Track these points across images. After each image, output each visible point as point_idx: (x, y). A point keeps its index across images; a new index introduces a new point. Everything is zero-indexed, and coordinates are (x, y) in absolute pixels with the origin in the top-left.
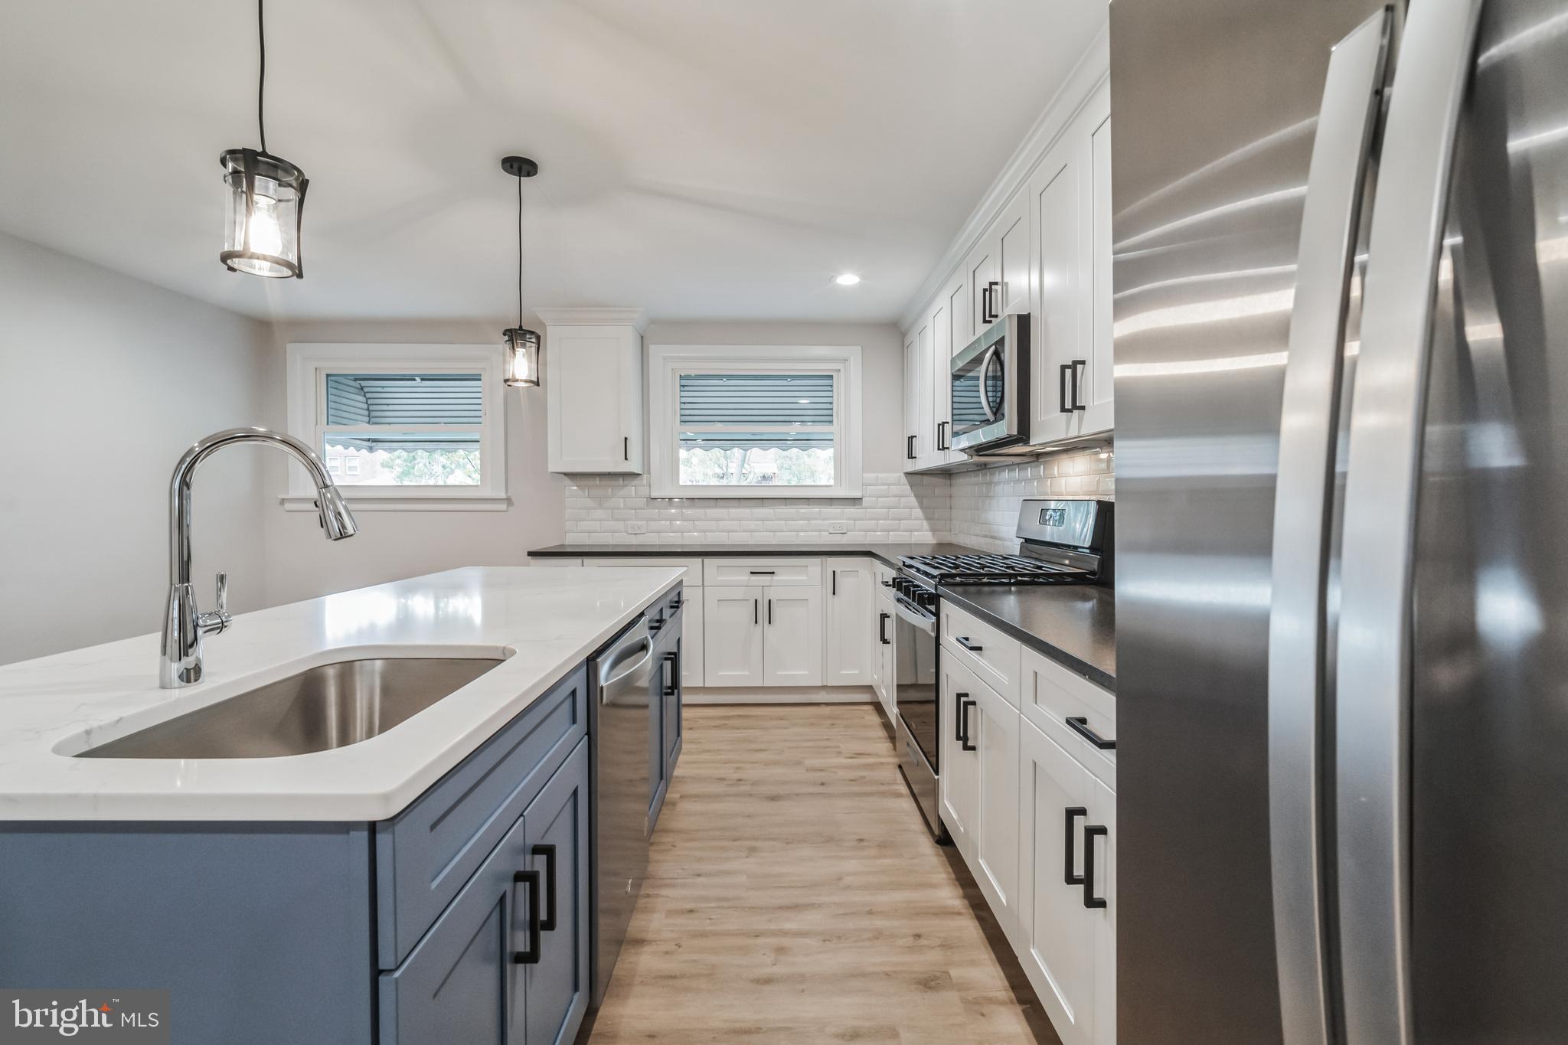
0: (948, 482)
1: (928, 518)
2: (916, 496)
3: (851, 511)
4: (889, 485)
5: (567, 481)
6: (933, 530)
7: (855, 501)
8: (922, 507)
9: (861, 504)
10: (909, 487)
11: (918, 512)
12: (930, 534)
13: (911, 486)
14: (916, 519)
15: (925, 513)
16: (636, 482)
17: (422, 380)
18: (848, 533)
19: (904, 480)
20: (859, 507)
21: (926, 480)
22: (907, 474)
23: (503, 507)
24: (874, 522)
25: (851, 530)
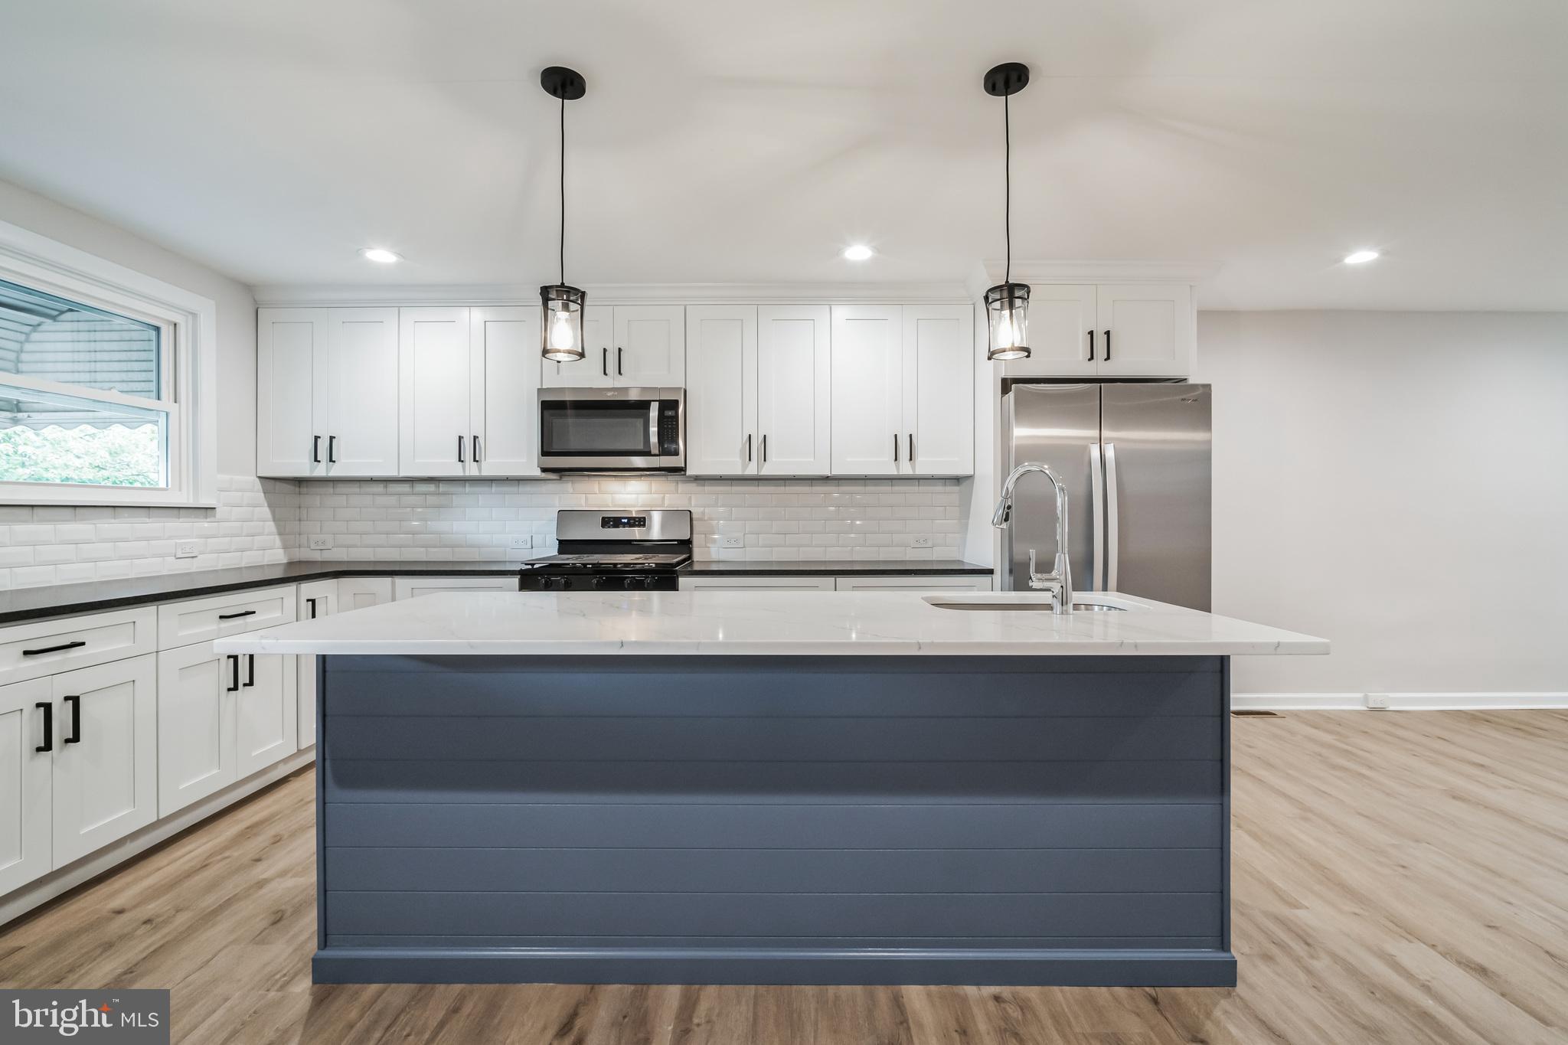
0: (297, 489)
1: (280, 534)
2: (270, 506)
3: (204, 525)
4: (242, 491)
6: (285, 547)
7: (209, 510)
8: (274, 520)
9: (214, 516)
10: (262, 495)
11: (271, 526)
12: (281, 551)
13: (265, 493)
15: (278, 527)
18: (200, 557)
19: (258, 480)
20: (212, 519)
21: (278, 484)
22: (260, 477)
24: (227, 539)
25: (202, 553)
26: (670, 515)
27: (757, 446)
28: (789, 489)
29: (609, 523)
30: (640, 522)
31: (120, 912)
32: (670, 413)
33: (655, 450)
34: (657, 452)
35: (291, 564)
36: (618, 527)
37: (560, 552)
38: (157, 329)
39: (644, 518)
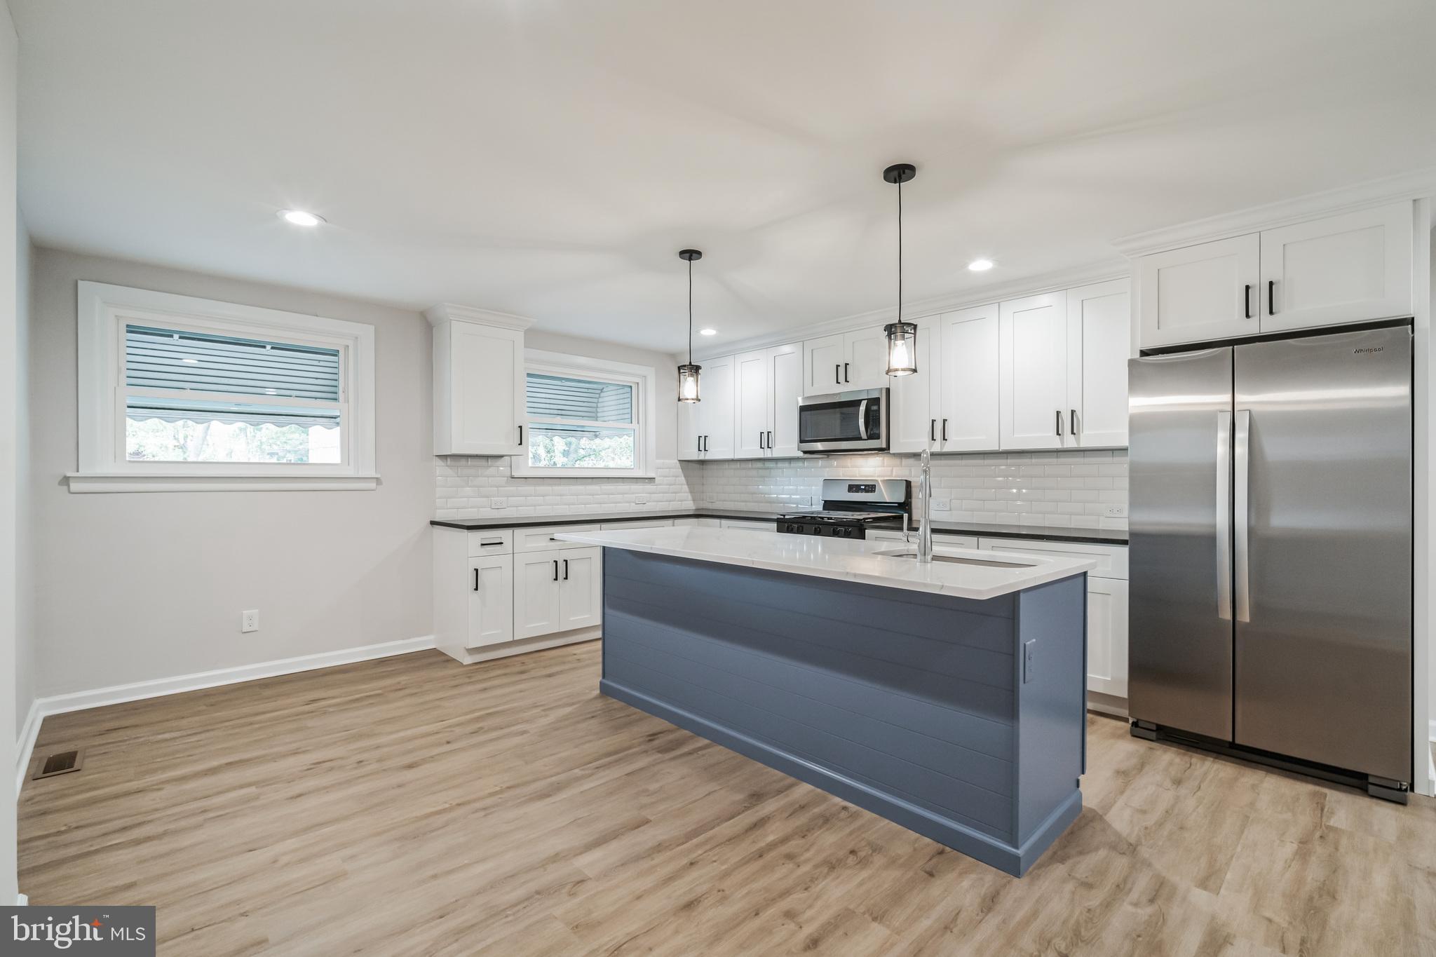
1: (691, 492)
2: (685, 477)
3: (649, 487)
4: (670, 468)
5: (440, 462)
6: (694, 500)
7: (652, 479)
8: (688, 484)
9: (654, 482)
10: (680, 470)
11: (686, 488)
12: (692, 503)
13: (682, 469)
14: (684, 493)
15: (689, 488)
16: (500, 462)
17: (272, 348)
18: (647, 504)
19: (678, 462)
20: (653, 484)
21: (690, 464)
22: (679, 461)
23: (373, 485)
24: (662, 495)
25: (648, 502)
26: (891, 483)
27: (938, 429)
28: (987, 462)
29: (853, 488)
30: (871, 488)
31: (575, 654)
32: (875, 408)
33: (864, 435)
34: (866, 438)
35: (697, 510)
36: (858, 492)
37: (824, 508)
38: (631, 387)
39: (875, 485)
